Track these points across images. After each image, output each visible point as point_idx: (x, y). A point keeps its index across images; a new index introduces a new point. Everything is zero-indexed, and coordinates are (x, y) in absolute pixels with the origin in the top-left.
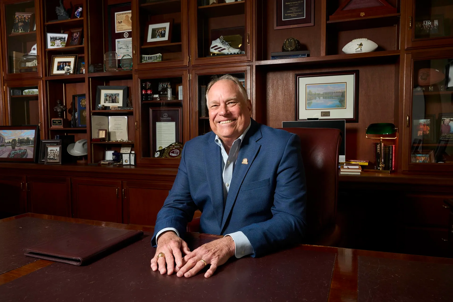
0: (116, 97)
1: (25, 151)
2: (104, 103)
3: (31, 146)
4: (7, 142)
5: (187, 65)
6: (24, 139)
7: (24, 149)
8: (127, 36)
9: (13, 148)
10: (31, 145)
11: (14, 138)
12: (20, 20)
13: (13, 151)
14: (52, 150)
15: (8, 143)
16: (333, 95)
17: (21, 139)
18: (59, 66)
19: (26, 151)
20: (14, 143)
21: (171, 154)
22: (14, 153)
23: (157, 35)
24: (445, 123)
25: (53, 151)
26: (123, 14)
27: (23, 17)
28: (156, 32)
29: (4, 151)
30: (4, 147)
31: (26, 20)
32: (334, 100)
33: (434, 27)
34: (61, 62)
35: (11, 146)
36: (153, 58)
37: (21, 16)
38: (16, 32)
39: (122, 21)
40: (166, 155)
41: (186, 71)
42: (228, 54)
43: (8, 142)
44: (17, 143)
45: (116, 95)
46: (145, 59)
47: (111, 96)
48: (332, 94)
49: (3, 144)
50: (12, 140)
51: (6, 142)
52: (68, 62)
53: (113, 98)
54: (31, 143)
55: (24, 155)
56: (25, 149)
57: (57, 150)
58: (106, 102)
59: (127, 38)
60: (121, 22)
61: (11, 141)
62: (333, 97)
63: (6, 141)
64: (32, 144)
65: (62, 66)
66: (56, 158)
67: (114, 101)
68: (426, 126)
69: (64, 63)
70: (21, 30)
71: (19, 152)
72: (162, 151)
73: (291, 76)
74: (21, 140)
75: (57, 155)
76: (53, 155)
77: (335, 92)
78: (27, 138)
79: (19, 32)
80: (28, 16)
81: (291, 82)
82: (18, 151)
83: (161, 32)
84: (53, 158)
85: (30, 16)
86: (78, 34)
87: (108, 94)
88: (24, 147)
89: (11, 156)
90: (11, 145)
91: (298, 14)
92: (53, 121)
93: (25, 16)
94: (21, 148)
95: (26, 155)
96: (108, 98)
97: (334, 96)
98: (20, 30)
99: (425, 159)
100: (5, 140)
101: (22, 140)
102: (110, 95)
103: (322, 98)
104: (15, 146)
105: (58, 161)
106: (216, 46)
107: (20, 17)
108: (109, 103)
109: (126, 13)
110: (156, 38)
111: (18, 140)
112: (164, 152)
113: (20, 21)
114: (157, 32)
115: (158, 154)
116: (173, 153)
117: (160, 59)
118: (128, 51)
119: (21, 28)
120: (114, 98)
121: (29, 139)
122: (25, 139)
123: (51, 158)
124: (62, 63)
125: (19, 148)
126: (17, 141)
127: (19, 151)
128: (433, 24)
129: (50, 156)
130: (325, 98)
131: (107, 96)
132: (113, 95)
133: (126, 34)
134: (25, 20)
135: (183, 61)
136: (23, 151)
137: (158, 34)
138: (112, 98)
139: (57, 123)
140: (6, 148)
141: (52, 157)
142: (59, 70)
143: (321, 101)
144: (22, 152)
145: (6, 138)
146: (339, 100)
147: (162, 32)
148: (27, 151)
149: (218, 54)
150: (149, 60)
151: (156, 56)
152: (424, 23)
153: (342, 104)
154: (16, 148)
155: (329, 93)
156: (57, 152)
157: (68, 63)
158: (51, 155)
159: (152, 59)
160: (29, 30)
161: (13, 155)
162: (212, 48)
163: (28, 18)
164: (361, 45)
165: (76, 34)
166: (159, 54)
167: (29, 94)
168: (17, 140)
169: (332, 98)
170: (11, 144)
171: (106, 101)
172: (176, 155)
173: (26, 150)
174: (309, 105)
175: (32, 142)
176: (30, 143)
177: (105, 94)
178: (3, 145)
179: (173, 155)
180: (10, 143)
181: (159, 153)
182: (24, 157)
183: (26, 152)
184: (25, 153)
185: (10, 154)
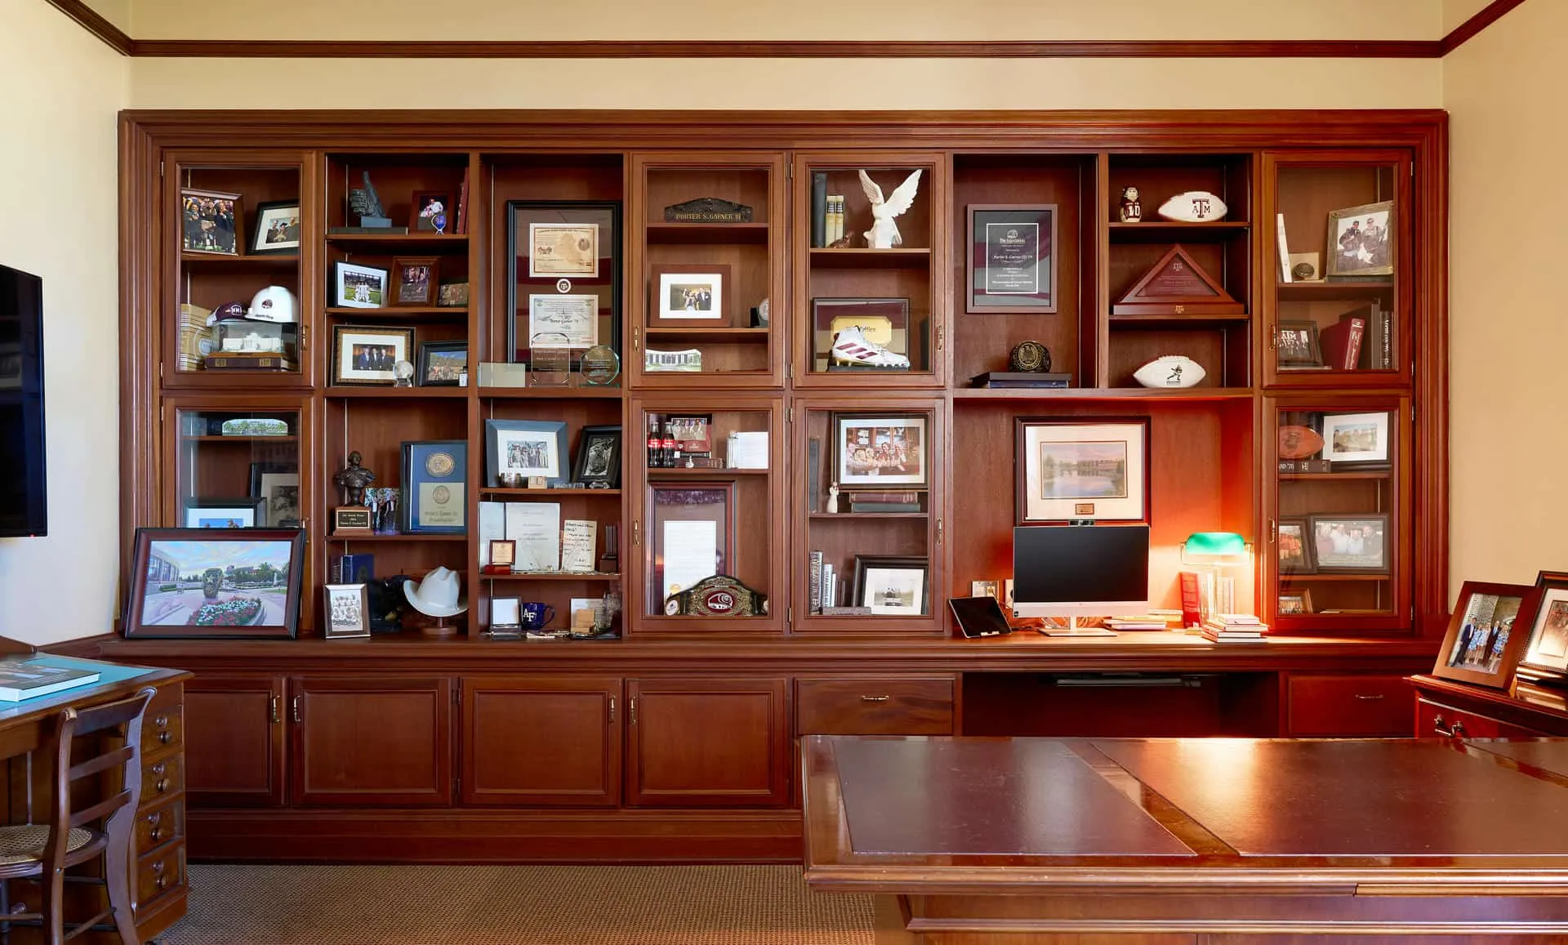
0: (538, 453)
1: (256, 604)
2: (509, 467)
3: (277, 588)
4: (185, 577)
5: (782, 387)
6: (250, 569)
7: (253, 600)
8: (566, 289)
9: (210, 596)
10: (275, 586)
11: (214, 567)
12: (205, 213)
13: (209, 606)
14: (342, 598)
15: (189, 580)
16: (1099, 468)
17: (238, 569)
18: (359, 356)
19: (260, 605)
20: (211, 583)
21: (710, 605)
22: (212, 610)
23: (687, 302)
24: (1322, 532)
25: (344, 601)
26: (555, 229)
27: (212, 205)
28: (684, 294)
29: (174, 604)
30: (176, 592)
31: (222, 214)
32: (1103, 477)
33: (1301, 343)
34: (365, 346)
35: (202, 591)
36: (677, 361)
37: (206, 200)
38: (196, 249)
39: (552, 247)
40: (697, 607)
41: (780, 400)
42: (881, 366)
43: (192, 578)
44: (224, 581)
45: (539, 446)
46: (654, 361)
47: (525, 448)
48: (1097, 465)
49: (173, 583)
50: (207, 572)
51: (181, 578)
52: (386, 347)
53: (532, 455)
54: (275, 582)
55: (253, 616)
56: (256, 599)
57: (354, 598)
58: (514, 464)
59: (568, 293)
60: (550, 250)
61: (200, 575)
62: (1100, 473)
63: (184, 575)
64: (279, 584)
65: (367, 357)
66: (355, 621)
67: (533, 462)
68: (1293, 540)
69: (374, 350)
70: (212, 244)
71: (233, 608)
72: (683, 597)
73: (1004, 422)
74: (239, 571)
75: (355, 610)
76: (346, 613)
77: (1102, 461)
78: (262, 565)
79: (204, 249)
80: (226, 202)
81: (1005, 433)
82: (228, 607)
83: (696, 295)
84: (348, 620)
85: (231, 203)
86: (421, 271)
87: (516, 442)
88: (249, 594)
89: (200, 621)
90: (204, 588)
91: (1020, 282)
92: (340, 513)
93: (217, 201)
94: (240, 595)
95: (258, 617)
96: (517, 453)
97: (1101, 470)
98: (208, 242)
99: (1296, 605)
100: (177, 571)
101: (244, 572)
102: (522, 446)
103: (1075, 473)
104: (218, 590)
105: (360, 627)
106: (852, 345)
107: (203, 203)
108: (522, 467)
109: (564, 229)
110: (685, 309)
111: (226, 573)
112: (689, 602)
113: (204, 215)
114: (687, 294)
115: (672, 605)
116: (715, 601)
117: (695, 362)
118: (568, 330)
119: (211, 238)
120: (534, 453)
121: (268, 569)
122: (255, 569)
123: (340, 621)
124: (367, 350)
125: (232, 595)
126: (226, 575)
127: (233, 606)
128: (1299, 338)
129: (338, 616)
130: (1082, 473)
131: (515, 448)
132: (530, 447)
133: (564, 282)
134: (218, 212)
135: (772, 375)
136: (246, 605)
137: (691, 300)
138: (529, 454)
139: (352, 521)
140: (183, 595)
141: (342, 618)
142: (360, 369)
143: (1075, 479)
144: (242, 607)
145: (182, 565)
146: (1111, 479)
147: (700, 295)
148: (262, 604)
149: (855, 365)
150: (666, 365)
151: (686, 356)
152: (1284, 335)
153: (1118, 488)
154: (221, 595)
155: (1089, 462)
156: (355, 602)
157: (387, 351)
158: (340, 612)
159: (674, 362)
160: (234, 244)
161: (210, 617)
162: (840, 348)
163: (228, 208)
164: (1178, 370)
165: (418, 273)
166: (695, 351)
167: (246, 434)
168: (224, 570)
169: (1097, 475)
170: (199, 584)
171: (513, 461)
172: (726, 607)
173: (259, 602)
174: (1048, 490)
175: (278, 578)
176: (273, 581)
177: (509, 442)
178: (173, 588)
179: (718, 608)
180: (196, 579)
181: (675, 603)
182: (252, 623)
183: (257, 609)
184: (255, 609)
185: (198, 614)
